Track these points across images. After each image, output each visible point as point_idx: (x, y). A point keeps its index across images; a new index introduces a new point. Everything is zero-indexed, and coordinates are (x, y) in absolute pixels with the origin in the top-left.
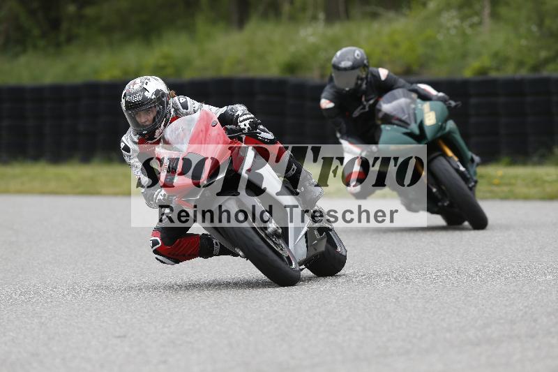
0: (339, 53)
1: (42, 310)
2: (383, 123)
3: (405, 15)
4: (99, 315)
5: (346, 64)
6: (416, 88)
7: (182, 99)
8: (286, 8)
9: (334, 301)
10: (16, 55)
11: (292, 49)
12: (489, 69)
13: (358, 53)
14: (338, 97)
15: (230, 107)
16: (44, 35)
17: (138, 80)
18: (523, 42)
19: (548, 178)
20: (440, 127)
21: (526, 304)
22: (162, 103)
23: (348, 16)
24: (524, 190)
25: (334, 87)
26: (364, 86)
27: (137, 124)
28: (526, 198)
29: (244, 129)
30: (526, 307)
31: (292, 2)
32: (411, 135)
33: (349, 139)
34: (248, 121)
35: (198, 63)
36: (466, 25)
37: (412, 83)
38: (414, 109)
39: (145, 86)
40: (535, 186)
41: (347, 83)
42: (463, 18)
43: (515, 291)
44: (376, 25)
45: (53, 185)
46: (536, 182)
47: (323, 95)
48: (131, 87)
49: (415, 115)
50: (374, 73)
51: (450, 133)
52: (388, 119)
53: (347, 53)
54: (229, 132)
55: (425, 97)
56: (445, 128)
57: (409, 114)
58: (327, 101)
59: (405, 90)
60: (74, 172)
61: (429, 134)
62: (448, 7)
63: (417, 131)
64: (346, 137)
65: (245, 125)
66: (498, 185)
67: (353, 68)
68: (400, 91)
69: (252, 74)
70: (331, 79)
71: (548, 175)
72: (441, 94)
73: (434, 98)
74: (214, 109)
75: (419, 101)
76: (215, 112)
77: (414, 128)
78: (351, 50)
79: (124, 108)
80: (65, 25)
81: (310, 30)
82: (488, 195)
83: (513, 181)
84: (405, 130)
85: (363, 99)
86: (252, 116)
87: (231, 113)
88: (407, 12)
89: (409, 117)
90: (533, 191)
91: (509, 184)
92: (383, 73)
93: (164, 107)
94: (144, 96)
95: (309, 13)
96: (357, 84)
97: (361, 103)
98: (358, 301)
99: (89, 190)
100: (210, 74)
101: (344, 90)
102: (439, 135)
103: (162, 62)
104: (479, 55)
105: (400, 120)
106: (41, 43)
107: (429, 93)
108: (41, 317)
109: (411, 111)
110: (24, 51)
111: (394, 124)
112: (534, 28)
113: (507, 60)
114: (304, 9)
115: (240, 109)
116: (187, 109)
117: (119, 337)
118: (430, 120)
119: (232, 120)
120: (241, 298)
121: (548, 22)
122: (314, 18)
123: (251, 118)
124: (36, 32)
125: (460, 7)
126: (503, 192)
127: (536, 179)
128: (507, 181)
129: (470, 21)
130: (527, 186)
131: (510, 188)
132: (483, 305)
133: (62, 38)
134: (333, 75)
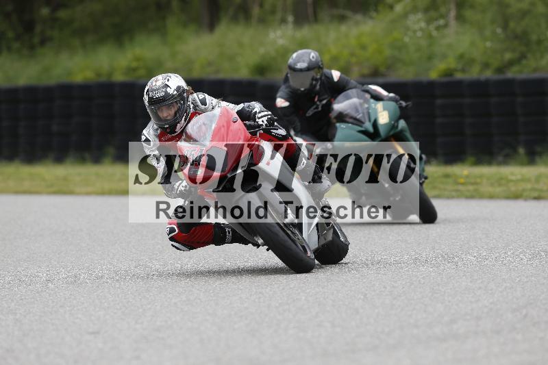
0: (295, 55)
1: (17, 306)
2: (338, 122)
3: (371, 18)
4: (73, 312)
5: (302, 65)
6: (367, 88)
7: (201, 96)
8: (256, 11)
9: (303, 298)
11: (262, 51)
12: (456, 70)
13: (313, 55)
14: (293, 96)
15: (247, 104)
16: (18, 38)
17: (160, 77)
18: (488, 44)
19: (513, 178)
20: (393, 126)
21: (491, 300)
22: (183, 99)
23: (316, 19)
24: (491, 189)
25: (289, 87)
26: (318, 87)
27: (158, 119)
28: (492, 197)
29: (262, 125)
30: (491, 303)
31: (261, 5)
32: (365, 133)
33: (304, 136)
34: (266, 118)
36: (432, 27)
37: (363, 84)
38: (368, 108)
39: (167, 83)
40: (500, 185)
41: (302, 84)
42: (429, 21)
43: (480, 288)
44: (343, 28)
45: (27, 185)
46: (501, 181)
47: (278, 95)
48: (154, 84)
49: (369, 114)
50: (328, 75)
51: (402, 131)
52: (342, 117)
53: (303, 55)
54: (248, 127)
55: (377, 98)
56: (397, 126)
57: (363, 113)
58: (283, 100)
59: (359, 91)
60: (48, 171)
61: (382, 132)
62: (415, 9)
63: (371, 129)
64: (299, 135)
65: (263, 121)
66: (462, 184)
67: (308, 69)
68: (354, 91)
69: (221, 76)
70: (286, 80)
71: (512, 174)
72: (392, 95)
73: (385, 99)
74: (231, 106)
75: (372, 100)
76: (233, 108)
77: (368, 126)
78: (306, 53)
79: (147, 104)
80: (38, 28)
81: (279, 33)
82: (454, 194)
83: (478, 180)
84: (360, 129)
85: (316, 99)
86: (270, 113)
87: (248, 109)
88: (374, 14)
89: (364, 116)
90: (498, 190)
91: (475, 184)
92: (336, 75)
93: (184, 103)
94: (166, 92)
95: (279, 15)
96: (311, 84)
97: (314, 103)
98: (327, 298)
99: (63, 190)
101: (299, 90)
102: (392, 133)
103: (134, 64)
104: (444, 56)
105: (355, 119)
106: (16, 45)
107: (380, 93)
108: (16, 314)
109: (365, 111)
111: (348, 122)
112: (499, 31)
113: (472, 61)
114: (273, 12)
115: (257, 106)
116: (206, 105)
118: (383, 119)
119: (249, 116)
120: (212, 294)
121: (512, 25)
122: (284, 21)
123: (269, 115)
124: (10, 34)
125: (426, 10)
126: (468, 191)
127: (501, 179)
128: (473, 181)
129: (436, 24)
130: (492, 185)
131: (475, 187)
132: (449, 302)
133: (36, 40)
134: (289, 75)
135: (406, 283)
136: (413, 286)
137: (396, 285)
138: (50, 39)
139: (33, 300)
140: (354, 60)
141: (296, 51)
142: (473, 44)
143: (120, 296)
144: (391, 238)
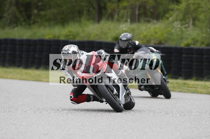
1: (17, 122)
3: (160, 22)
4: (38, 126)
5: (124, 39)
6: (149, 48)
7: (81, 52)
8: (116, 16)
9: (126, 127)
10: (14, 28)
11: (117, 32)
12: (191, 44)
16: (25, 21)
18: (204, 35)
21: (198, 132)
24: (201, 90)
28: (201, 93)
31: (118, 15)
35: (82, 35)
36: (183, 27)
40: (205, 89)
42: (182, 25)
43: (194, 127)
44: (149, 25)
45: (24, 77)
50: (134, 42)
58: (117, 50)
60: (33, 72)
62: (177, 20)
66: (191, 87)
69: (101, 40)
72: (158, 51)
73: (155, 52)
80: (33, 17)
81: (124, 25)
82: (187, 91)
83: (197, 86)
92: (137, 43)
94: (68, 52)
95: (125, 19)
99: (38, 79)
100: (86, 39)
101: (122, 48)
103: (68, 34)
104: (187, 38)
106: (23, 23)
108: (16, 125)
110: (17, 26)
112: (208, 30)
113: (197, 41)
114: (123, 17)
117: (45, 134)
120: (92, 123)
122: (126, 21)
124: (22, 19)
125: (181, 20)
126: (193, 90)
127: (205, 86)
128: (194, 86)
129: (184, 26)
130: (202, 88)
131: (195, 89)
132: (182, 132)
133: (32, 22)
134: (119, 42)
135: (166, 123)
136: (168, 125)
137: (162, 124)
138: (37, 22)
139: (23, 120)
140: (152, 38)
141: (123, 33)
142: (198, 34)
143: (56, 121)
144: (162, 106)
